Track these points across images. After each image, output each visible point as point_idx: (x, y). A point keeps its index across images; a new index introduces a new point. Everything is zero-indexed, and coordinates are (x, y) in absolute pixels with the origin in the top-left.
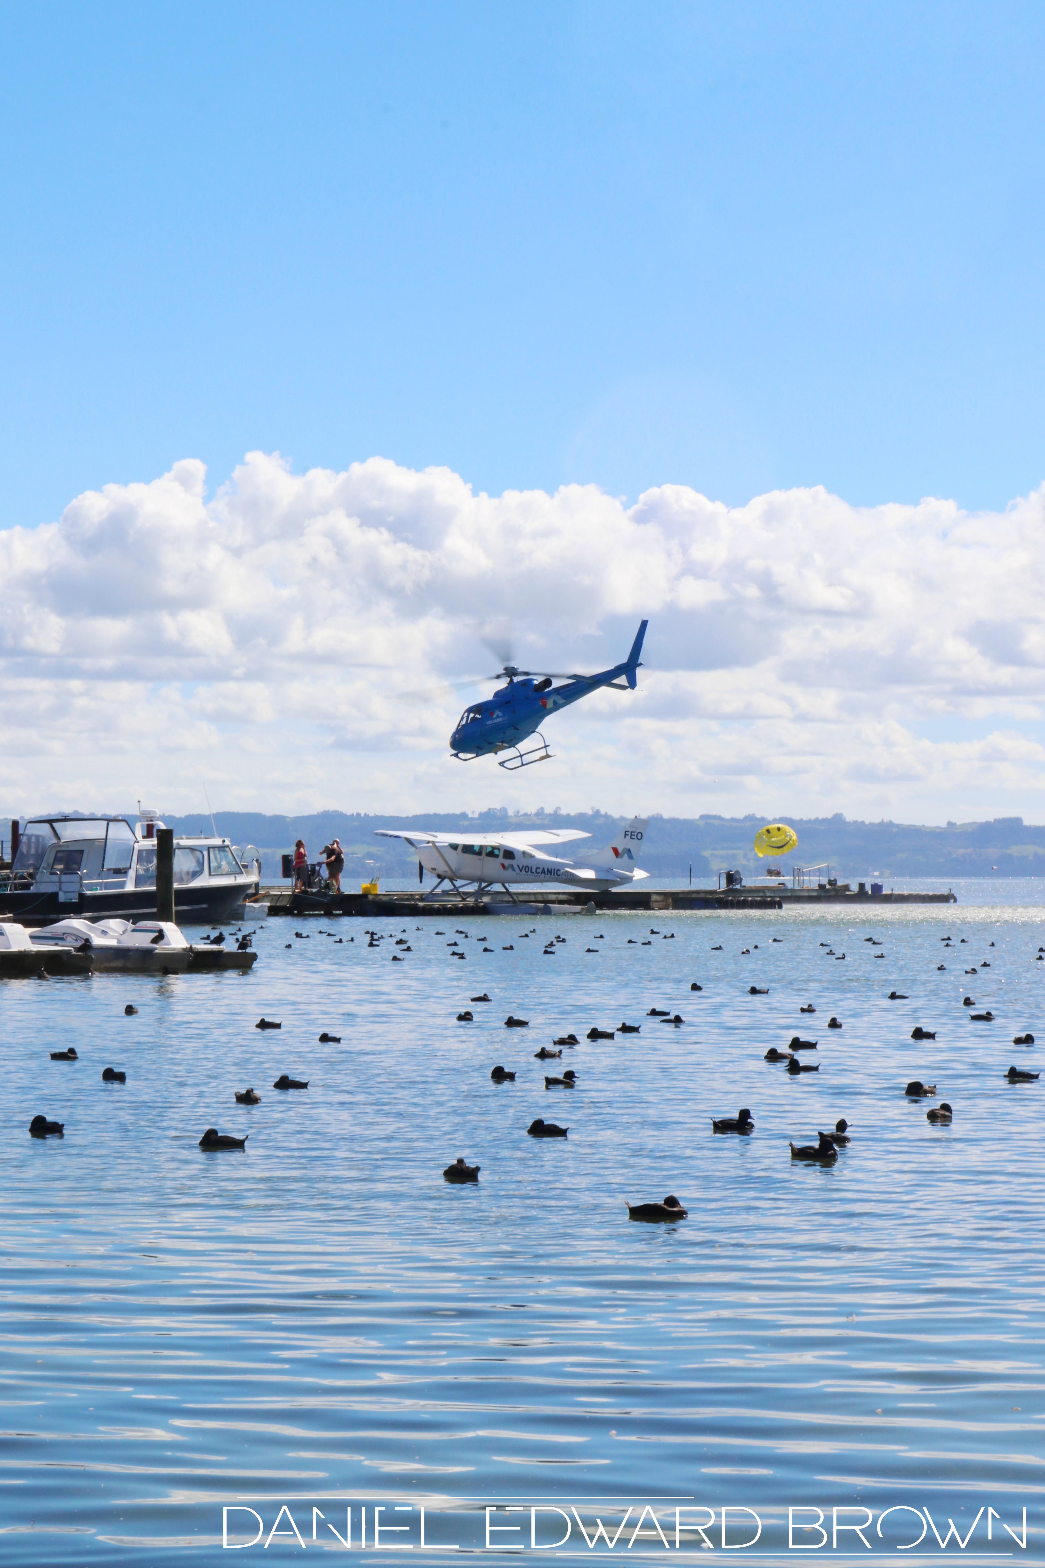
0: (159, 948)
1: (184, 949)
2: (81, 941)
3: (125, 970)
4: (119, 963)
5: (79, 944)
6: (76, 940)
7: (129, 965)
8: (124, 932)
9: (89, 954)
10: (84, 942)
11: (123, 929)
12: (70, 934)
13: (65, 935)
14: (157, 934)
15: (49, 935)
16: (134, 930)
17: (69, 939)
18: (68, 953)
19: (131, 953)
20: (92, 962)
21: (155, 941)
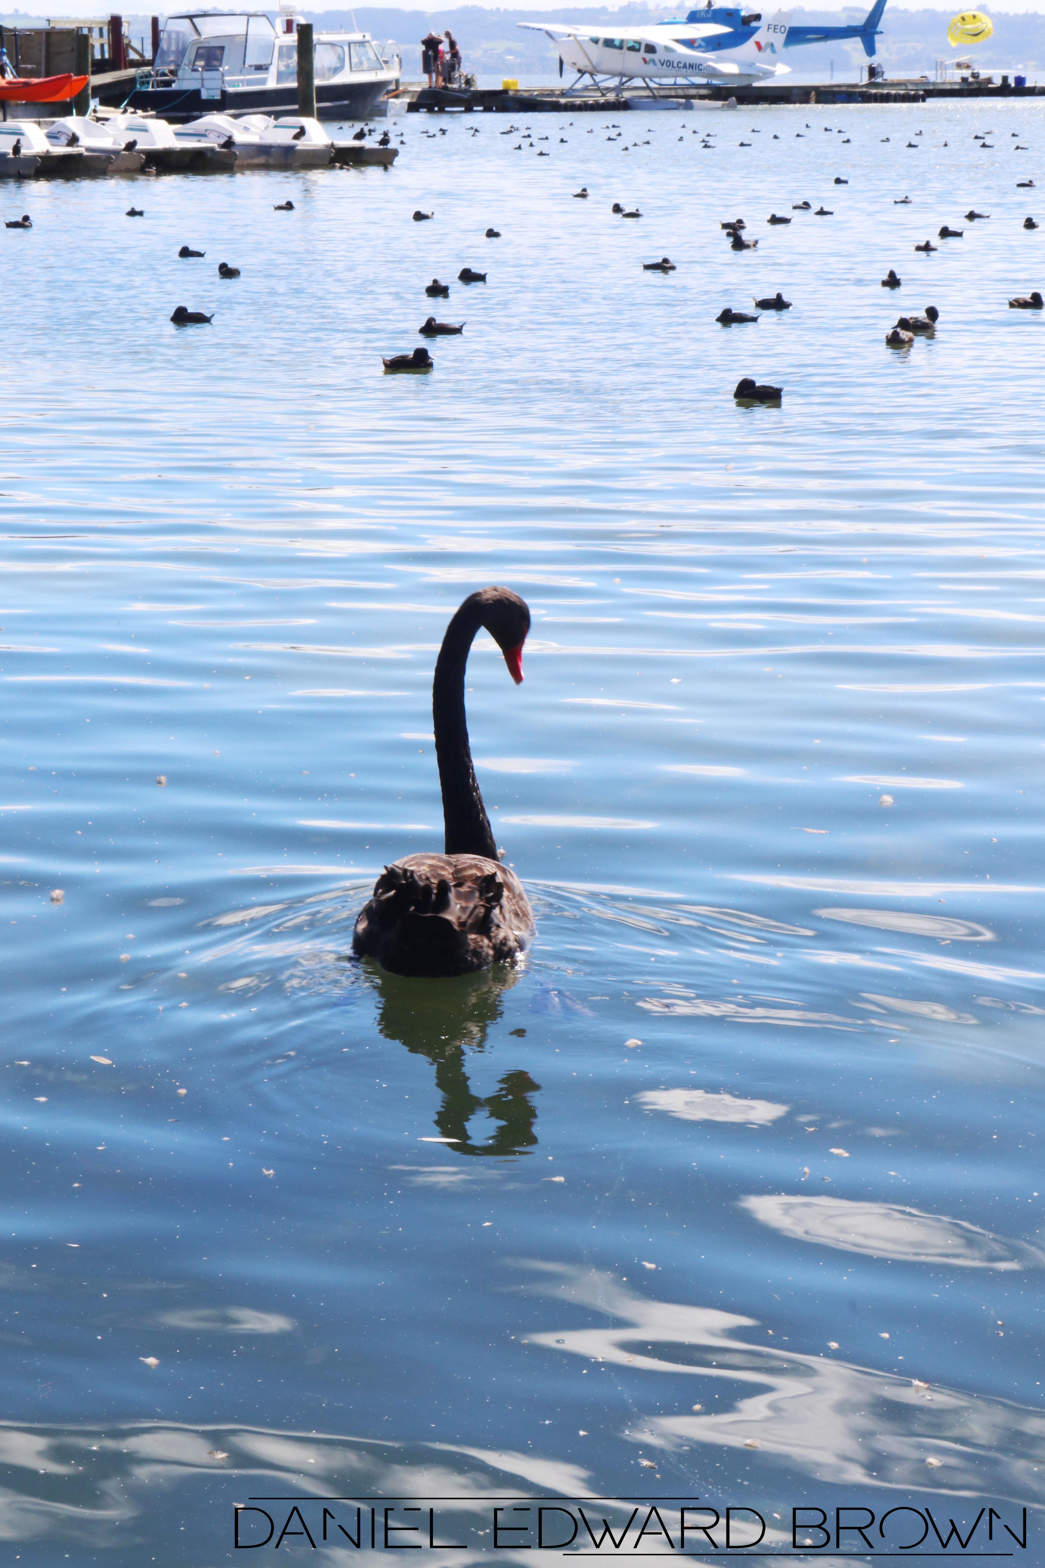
0: (302, 144)
1: (326, 146)
2: (223, 137)
3: (266, 167)
4: (261, 160)
5: (222, 141)
6: (219, 137)
7: (271, 161)
8: (266, 128)
9: (233, 150)
10: (227, 139)
11: (265, 126)
12: (212, 131)
13: (208, 132)
14: (298, 130)
15: (192, 131)
16: (276, 127)
17: (212, 136)
18: (212, 150)
19: (273, 150)
20: (236, 159)
21: (297, 137)
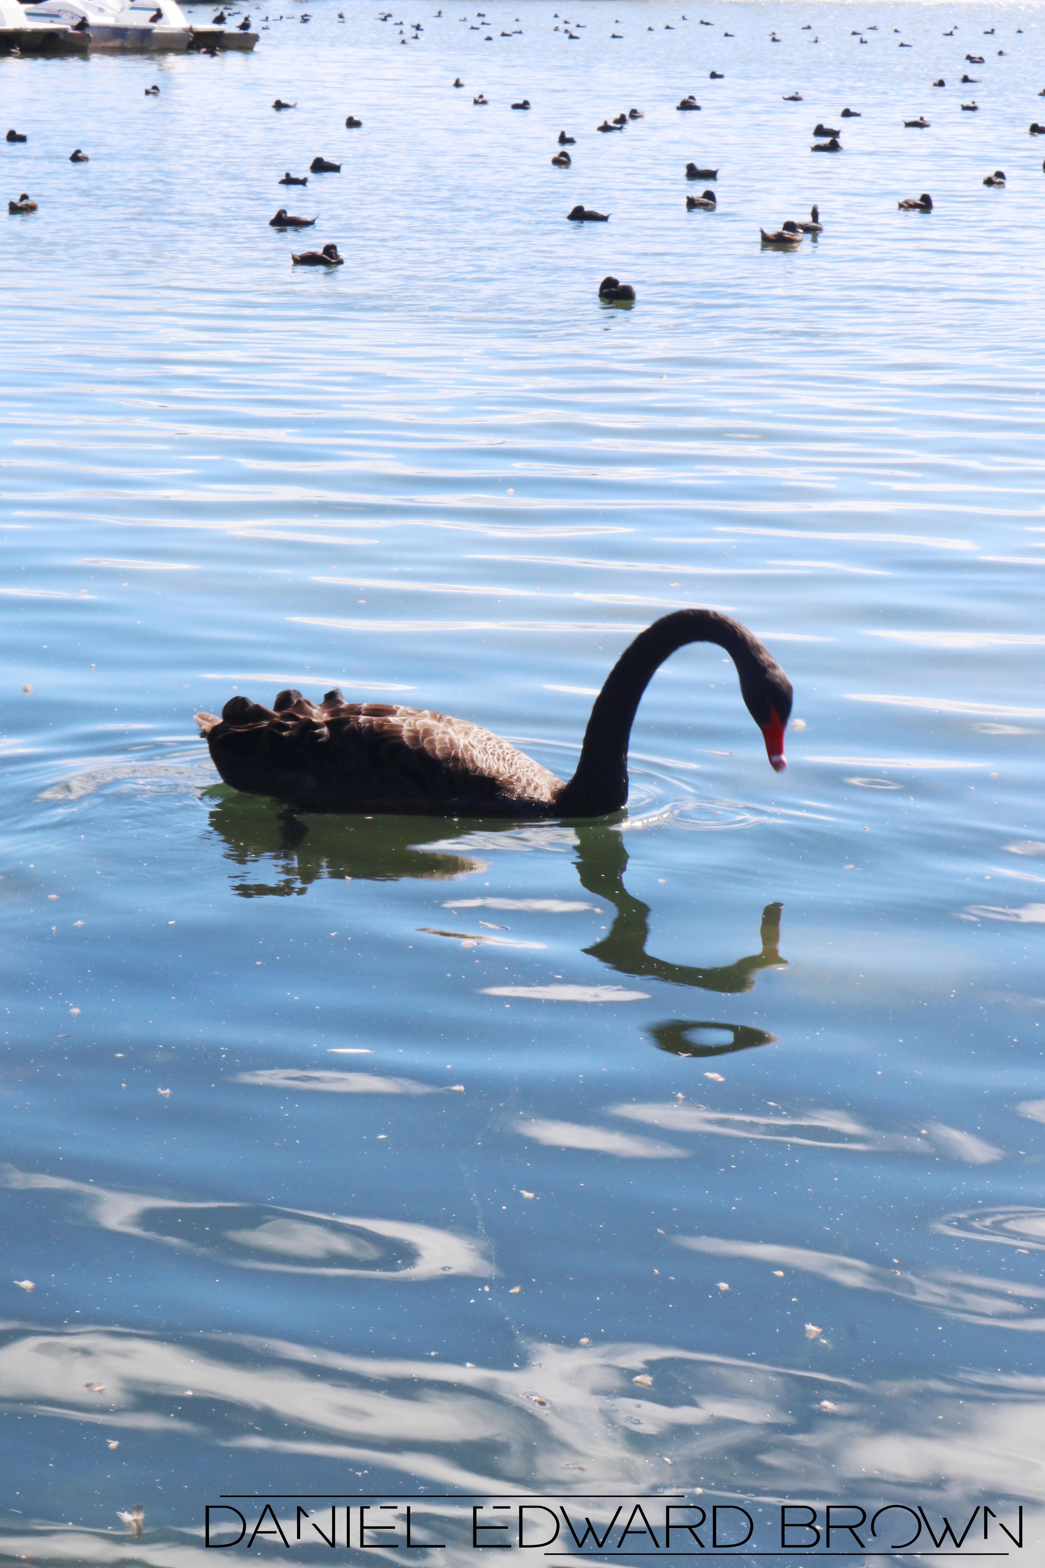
0: (158, 28)
1: (185, 30)
2: (77, 18)
3: (122, 51)
4: (117, 43)
5: (76, 22)
6: (72, 18)
7: (127, 44)
8: (122, 10)
9: (87, 32)
10: (80, 20)
11: (121, 7)
12: (66, 11)
13: (61, 12)
14: (154, 13)
15: (44, 12)
16: (132, 8)
17: (65, 16)
18: (65, 31)
19: (128, 32)
20: (90, 41)
21: (154, 19)
